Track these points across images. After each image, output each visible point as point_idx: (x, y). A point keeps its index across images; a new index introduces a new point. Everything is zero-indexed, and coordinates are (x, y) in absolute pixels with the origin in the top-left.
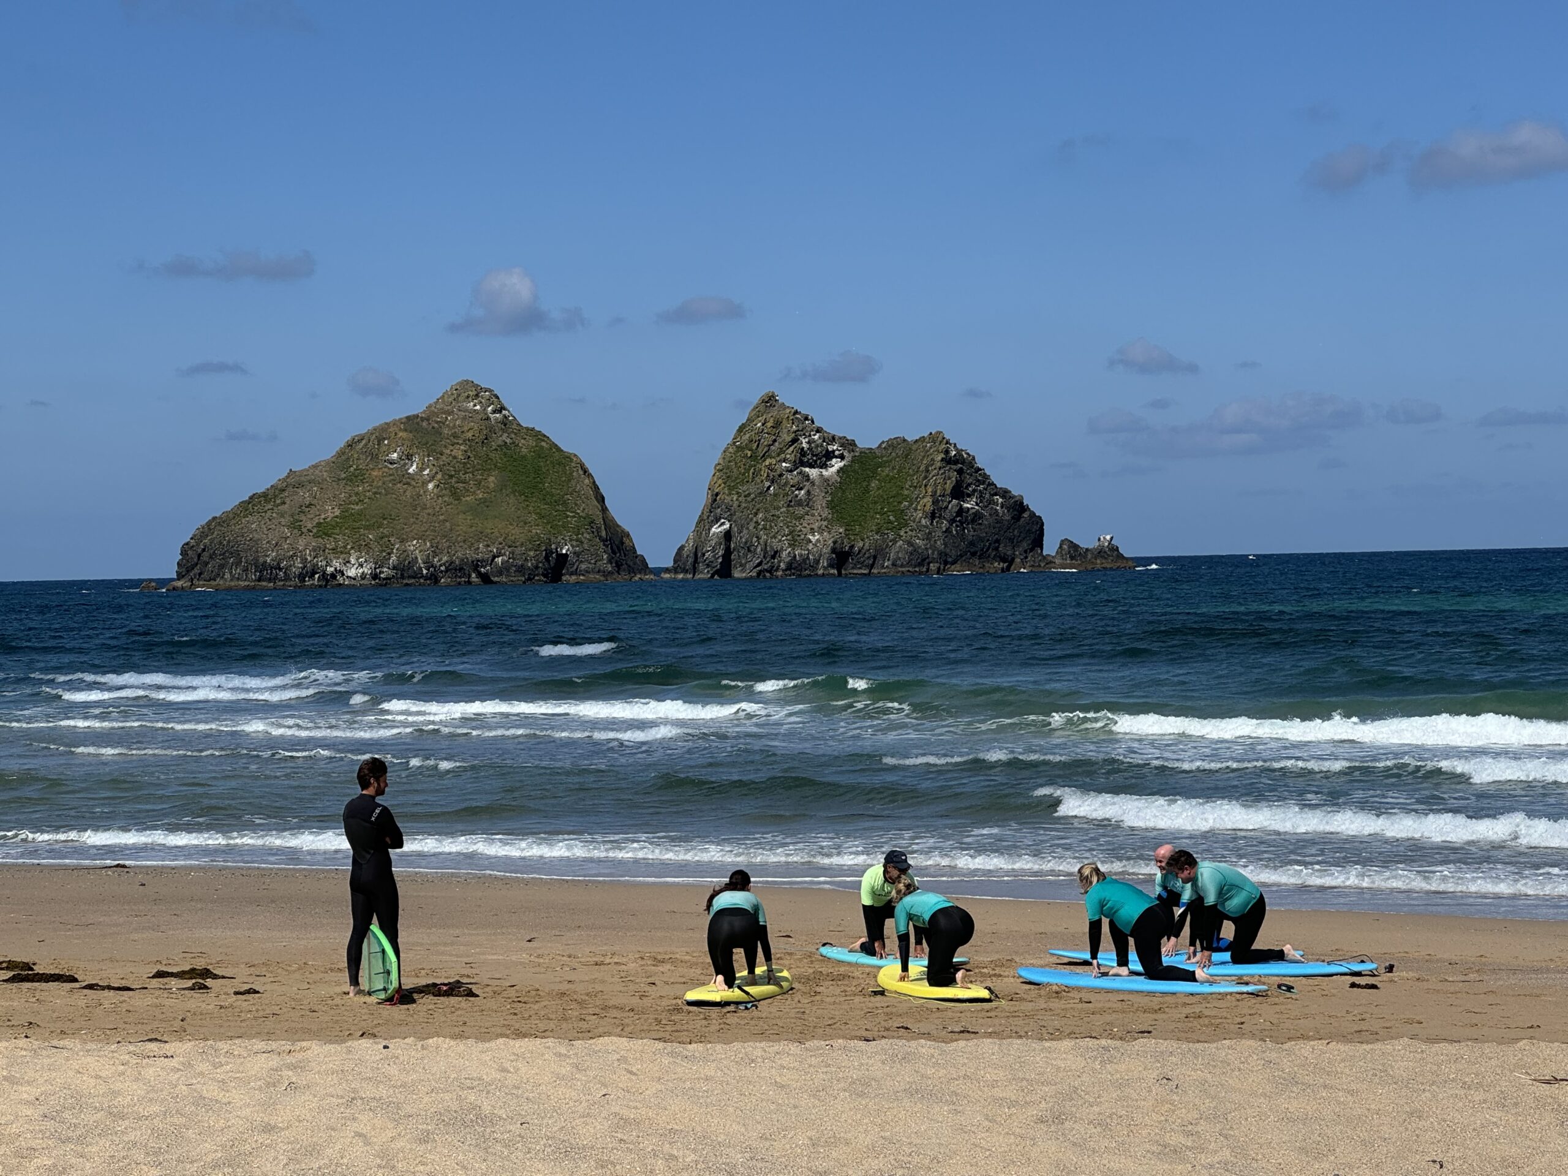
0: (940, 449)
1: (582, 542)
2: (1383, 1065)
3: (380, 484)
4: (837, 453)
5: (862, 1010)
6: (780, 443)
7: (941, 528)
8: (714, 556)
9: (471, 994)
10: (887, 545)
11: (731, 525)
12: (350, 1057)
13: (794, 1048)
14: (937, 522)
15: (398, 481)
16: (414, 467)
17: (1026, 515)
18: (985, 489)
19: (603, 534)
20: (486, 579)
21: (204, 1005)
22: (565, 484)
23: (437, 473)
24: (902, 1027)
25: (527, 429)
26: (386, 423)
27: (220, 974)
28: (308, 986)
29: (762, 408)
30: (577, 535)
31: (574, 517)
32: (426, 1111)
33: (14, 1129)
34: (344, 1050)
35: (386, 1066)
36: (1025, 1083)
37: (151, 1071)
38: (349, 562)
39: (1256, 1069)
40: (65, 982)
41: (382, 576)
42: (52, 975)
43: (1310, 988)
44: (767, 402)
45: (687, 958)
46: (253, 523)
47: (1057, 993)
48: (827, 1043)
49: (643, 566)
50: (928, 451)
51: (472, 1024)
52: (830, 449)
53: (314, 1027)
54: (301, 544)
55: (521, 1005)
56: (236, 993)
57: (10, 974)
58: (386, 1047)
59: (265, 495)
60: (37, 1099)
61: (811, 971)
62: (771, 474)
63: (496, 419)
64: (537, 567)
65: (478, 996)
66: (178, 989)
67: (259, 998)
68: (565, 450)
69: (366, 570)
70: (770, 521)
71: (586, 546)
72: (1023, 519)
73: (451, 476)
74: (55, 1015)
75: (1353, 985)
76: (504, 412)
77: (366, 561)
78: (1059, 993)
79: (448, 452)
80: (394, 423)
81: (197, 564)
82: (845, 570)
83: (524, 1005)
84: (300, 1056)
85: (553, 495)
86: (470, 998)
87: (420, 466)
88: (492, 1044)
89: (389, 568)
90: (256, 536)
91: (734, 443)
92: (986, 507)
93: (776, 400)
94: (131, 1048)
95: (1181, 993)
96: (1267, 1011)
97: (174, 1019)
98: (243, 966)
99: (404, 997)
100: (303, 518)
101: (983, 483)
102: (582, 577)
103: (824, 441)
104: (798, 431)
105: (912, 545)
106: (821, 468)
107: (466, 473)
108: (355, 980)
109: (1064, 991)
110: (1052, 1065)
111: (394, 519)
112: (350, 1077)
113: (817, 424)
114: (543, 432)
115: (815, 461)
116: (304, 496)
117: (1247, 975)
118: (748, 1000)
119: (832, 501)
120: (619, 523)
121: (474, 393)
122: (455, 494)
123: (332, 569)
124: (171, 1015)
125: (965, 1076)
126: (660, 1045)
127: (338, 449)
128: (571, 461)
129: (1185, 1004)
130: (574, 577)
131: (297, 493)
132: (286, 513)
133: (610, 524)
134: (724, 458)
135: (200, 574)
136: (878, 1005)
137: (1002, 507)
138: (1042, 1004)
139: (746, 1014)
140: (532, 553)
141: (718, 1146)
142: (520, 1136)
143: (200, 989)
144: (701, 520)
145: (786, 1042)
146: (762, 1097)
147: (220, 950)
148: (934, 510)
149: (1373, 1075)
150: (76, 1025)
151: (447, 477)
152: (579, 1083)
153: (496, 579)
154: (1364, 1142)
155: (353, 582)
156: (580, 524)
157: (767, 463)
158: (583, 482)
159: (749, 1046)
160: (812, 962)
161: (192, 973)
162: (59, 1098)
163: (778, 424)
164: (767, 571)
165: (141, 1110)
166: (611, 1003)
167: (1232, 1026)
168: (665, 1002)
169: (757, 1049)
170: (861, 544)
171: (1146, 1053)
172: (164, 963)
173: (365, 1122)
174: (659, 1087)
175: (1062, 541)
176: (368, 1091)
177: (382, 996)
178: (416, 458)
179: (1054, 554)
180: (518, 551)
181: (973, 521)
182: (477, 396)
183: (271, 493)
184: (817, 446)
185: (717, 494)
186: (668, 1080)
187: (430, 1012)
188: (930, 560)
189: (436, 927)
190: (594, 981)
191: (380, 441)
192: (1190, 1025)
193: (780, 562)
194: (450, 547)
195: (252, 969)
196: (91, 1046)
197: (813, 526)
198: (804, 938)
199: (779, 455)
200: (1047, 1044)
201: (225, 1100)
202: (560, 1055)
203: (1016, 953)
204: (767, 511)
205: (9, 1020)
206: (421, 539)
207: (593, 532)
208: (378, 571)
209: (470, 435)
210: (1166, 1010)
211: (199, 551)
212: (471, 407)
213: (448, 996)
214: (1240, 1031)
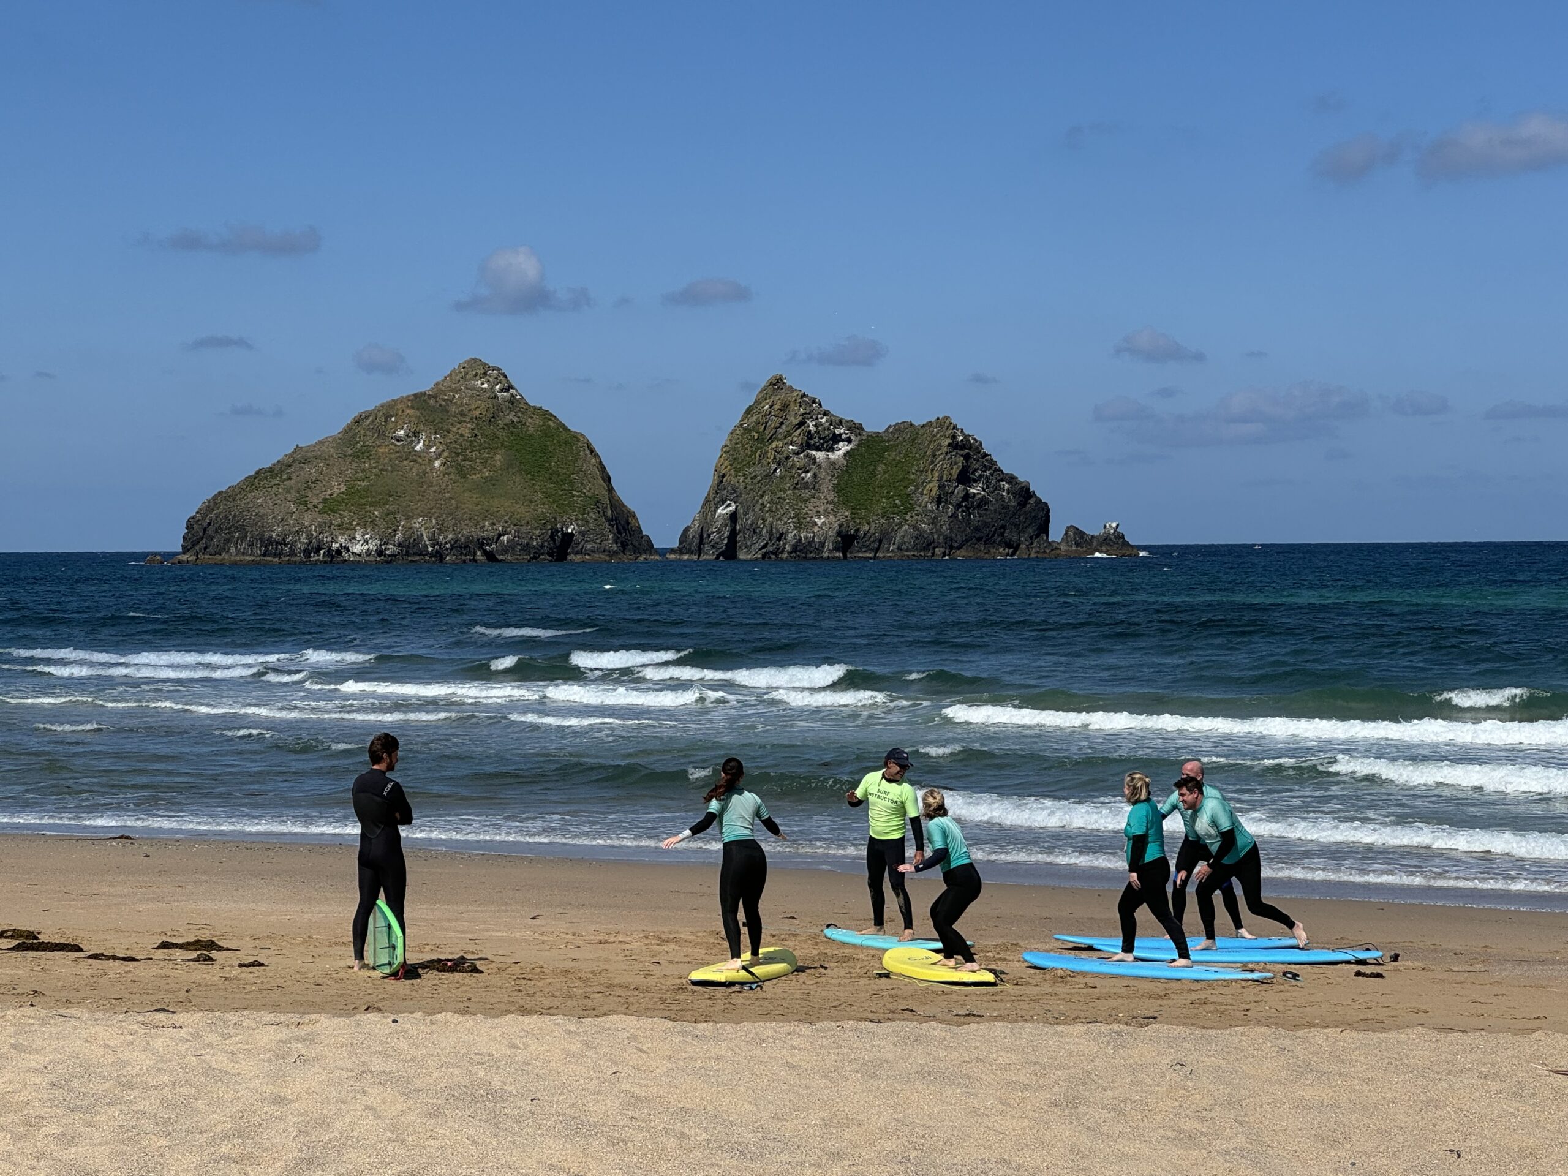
0: (947, 434)
1: (588, 522)
2: (1399, 1053)
3: (386, 461)
4: (844, 436)
5: (867, 992)
6: (787, 426)
7: (947, 512)
8: (720, 537)
9: (475, 970)
10: (893, 529)
11: (737, 507)
12: (359, 1030)
13: (805, 1029)
14: (943, 507)
15: (404, 457)
16: (421, 444)
17: (1032, 501)
18: (992, 475)
19: (609, 513)
20: (491, 557)
21: (208, 977)
22: (571, 463)
23: (443, 451)
24: (908, 1010)
25: (535, 408)
26: (393, 400)
27: (225, 946)
28: (314, 960)
29: (769, 390)
30: (583, 514)
31: (580, 496)
32: (436, 1086)
33: (22, 1097)
34: (353, 1023)
35: (395, 1040)
36: (1037, 1067)
37: (160, 1040)
38: (354, 538)
39: (1269, 1056)
40: (70, 951)
41: (387, 552)
42: (57, 945)
43: (1315, 976)
44: (775, 385)
45: (692, 938)
46: (259, 499)
47: (1062, 977)
48: (838, 1024)
49: (649, 547)
50: (934, 436)
51: (477, 1000)
52: (837, 433)
53: (319, 1000)
54: (307, 519)
55: (525, 982)
56: (241, 965)
57: (15, 943)
58: (394, 1021)
59: (271, 470)
60: (46, 1068)
61: (815, 952)
62: (778, 457)
63: (504, 398)
64: (542, 546)
65: (482, 972)
66: (183, 960)
67: (264, 970)
68: (572, 429)
69: (372, 546)
70: (776, 503)
71: (591, 526)
72: (1028, 506)
73: (458, 454)
74: (60, 984)
75: (1358, 974)
76: (511, 390)
77: (371, 537)
78: (1063, 978)
79: (455, 429)
80: (401, 400)
81: (202, 538)
82: (850, 553)
83: (529, 982)
84: (308, 1029)
85: (559, 474)
86: (474, 975)
87: (427, 443)
88: (502, 1020)
89: (394, 545)
90: (262, 511)
91: (742, 425)
92: (992, 492)
93: (784, 383)
94: (140, 1018)
95: (1185, 979)
96: (1272, 998)
97: (179, 989)
98: (248, 939)
99: (409, 972)
100: (310, 494)
101: (990, 468)
102: (587, 557)
103: (831, 425)
104: (805, 414)
105: (918, 530)
106: (828, 451)
107: (472, 451)
108: (360, 955)
109: (1070, 976)
110: (1065, 1049)
111: (400, 496)
112: (360, 1051)
113: (825, 407)
114: (551, 411)
115: (822, 444)
116: (310, 471)
117: (1252, 962)
118: (753, 980)
119: (838, 484)
120: (625, 503)
121: (483, 371)
122: (462, 473)
123: (338, 545)
124: (176, 986)
125: (978, 1060)
126: (671, 1024)
127: (344, 425)
128: (578, 440)
129: (1191, 991)
130: (579, 557)
131: (303, 469)
132: (291, 488)
133: (616, 504)
134: (731, 440)
135: (206, 548)
136: (882, 987)
137: (1008, 493)
138: (1047, 988)
139: (751, 994)
140: (537, 532)
141: (730, 1126)
142: (530, 1112)
143: (204, 960)
144: (707, 501)
145: (796, 1023)
146: (774, 1077)
147: (225, 922)
148: (940, 495)
149: (1388, 1064)
150: (81, 994)
151: (453, 455)
152: (589, 1060)
153: (501, 557)
154: (1379, 1131)
155: (358, 558)
156: (586, 504)
157: (774, 445)
158: (589, 462)
159: (760, 1026)
160: (817, 944)
161: (196, 945)
162: (68, 1067)
163: (785, 407)
164: (772, 553)
165: (151, 1081)
166: (616, 981)
167: (1238, 1013)
168: (670, 982)
169: (767, 1029)
170: (866, 528)
171: (1160, 1038)
172: (169, 934)
173: (375, 1096)
174: (670, 1066)
175: (1068, 528)
176: (378, 1064)
177: (387, 970)
178: (423, 436)
179: (1059, 541)
180: (524, 529)
181: (979, 506)
182: (485, 374)
183: (277, 468)
184: (824, 429)
185: (723, 476)
186: (679, 1059)
187: (435, 987)
188: (936, 544)
189: (439, 903)
190: (598, 959)
191: (387, 417)
192: (1196, 1011)
193: (785, 544)
194: (455, 525)
195: (257, 941)
196: (100, 1015)
197: (818, 509)
198: (810, 919)
199: (785, 437)
200: (1060, 1028)
201: (233, 1071)
202: (570, 1032)
203: (1021, 937)
204: (773, 493)
205: (14, 989)
206: (427, 516)
207: (599, 512)
208: (383, 547)
209: (477, 413)
210: (1172, 996)
211: (205, 525)
212: (479, 386)
213: (453, 971)
214: (1247, 1017)
